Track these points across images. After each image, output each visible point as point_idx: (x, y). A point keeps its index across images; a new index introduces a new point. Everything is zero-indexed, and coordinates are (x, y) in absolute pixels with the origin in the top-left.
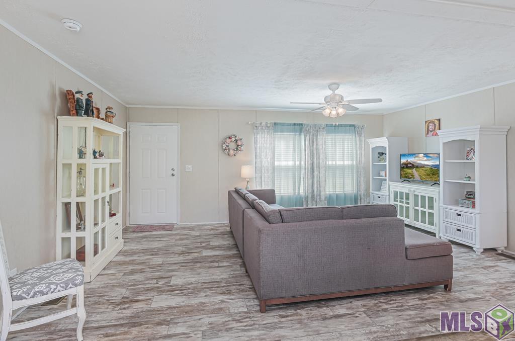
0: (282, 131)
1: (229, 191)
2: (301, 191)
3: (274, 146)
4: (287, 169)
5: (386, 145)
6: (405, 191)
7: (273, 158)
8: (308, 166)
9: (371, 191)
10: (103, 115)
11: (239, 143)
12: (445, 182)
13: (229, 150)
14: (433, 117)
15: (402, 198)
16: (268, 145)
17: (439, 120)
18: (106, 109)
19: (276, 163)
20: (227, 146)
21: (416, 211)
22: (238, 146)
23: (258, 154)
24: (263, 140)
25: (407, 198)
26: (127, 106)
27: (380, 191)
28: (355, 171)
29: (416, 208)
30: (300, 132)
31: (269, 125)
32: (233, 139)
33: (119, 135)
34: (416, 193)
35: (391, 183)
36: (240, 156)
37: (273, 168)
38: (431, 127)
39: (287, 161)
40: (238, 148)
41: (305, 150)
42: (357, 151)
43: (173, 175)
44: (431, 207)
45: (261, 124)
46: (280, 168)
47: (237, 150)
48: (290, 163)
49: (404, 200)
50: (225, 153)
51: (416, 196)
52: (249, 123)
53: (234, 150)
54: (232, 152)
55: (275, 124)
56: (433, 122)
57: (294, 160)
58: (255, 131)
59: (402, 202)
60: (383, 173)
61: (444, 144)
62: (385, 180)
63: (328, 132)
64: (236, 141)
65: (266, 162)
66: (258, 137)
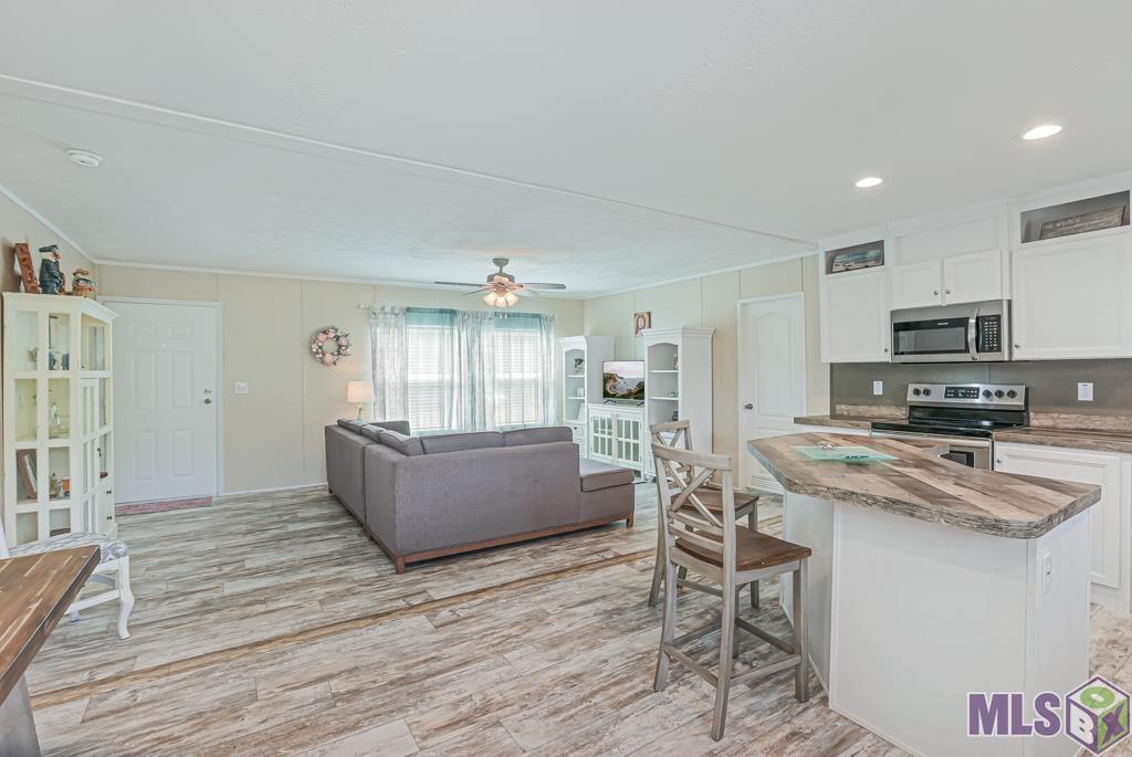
0: (420, 323)
1: (327, 428)
2: (454, 423)
3: (407, 349)
4: (429, 386)
5: (584, 347)
6: (607, 416)
7: (405, 368)
8: (466, 381)
9: (564, 419)
10: (68, 287)
11: (343, 341)
12: (650, 400)
13: (324, 355)
14: (642, 310)
15: (603, 427)
16: (396, 346)
17: (649, 314)
18: (74, 274)
19: (411, 378)
20: (320, 347)
21: (620, 443)
22: (340, 346)
23: (378, 361)
24: (386, 339)
25: (610, 427)
26: (95, 262)
27: (576, 418)
28: (540, 389)
29: (620, 439)
30: (452, 322)
31: (396, 312)
32: (332, 335)
33: (105, 323)
34: (620, 418)
35: (591, 406)
36: (345, 364)
37: (405, 386)
38: (641, 323)
39: (430, 373)
40: (340, 351)
41: (460, 355)
42: (543, 356)
43: (207, 401)
44: (636, 437)
45: (383, 309)
46: (418, 386)
47: (339, 354)
48: (435, 377)
49: (606, 430)
50: (316, 359)
51: (619, 422)
52: (362, 306)
53: (332, 354)
54: (329, 358)
55: (408, 310)
56: (643, 317)
57: (441, 371)
58: (372, 321)
59: (603, 433)
60: (580, 391)
61: (650, 348)
62: (583, 401)
63: (499, 325)
64: (337, 338)
65: (391, 376)
66: (378, 330)
